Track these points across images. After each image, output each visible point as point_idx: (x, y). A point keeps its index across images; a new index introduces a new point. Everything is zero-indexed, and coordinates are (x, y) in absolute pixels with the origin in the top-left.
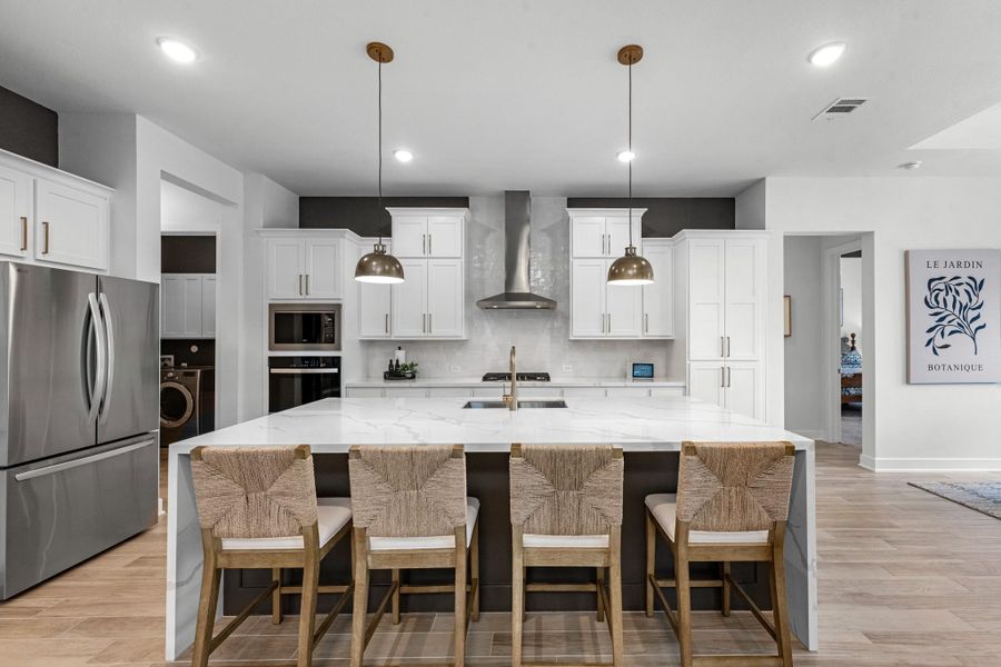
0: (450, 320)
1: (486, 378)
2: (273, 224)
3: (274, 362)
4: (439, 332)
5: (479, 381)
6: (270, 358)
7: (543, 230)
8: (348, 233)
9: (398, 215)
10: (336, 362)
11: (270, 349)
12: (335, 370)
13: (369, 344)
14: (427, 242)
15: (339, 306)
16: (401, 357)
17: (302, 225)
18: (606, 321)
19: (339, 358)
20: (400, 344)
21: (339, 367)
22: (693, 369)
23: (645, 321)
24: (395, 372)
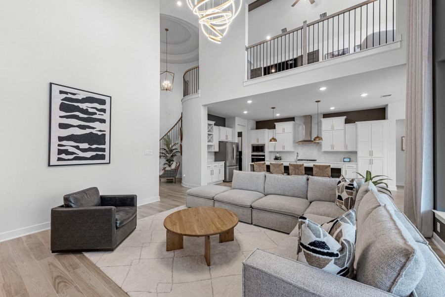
0: (289, 147)
2: (252, 129)
3: (252, 155)
4: (286, 150)
8: (267, 130)
9: (277, 124)
10: (264, 156)
11: (252, 153)
13: (271, 152)
14: (284, 130)
15: (265, 145)
16: (278, 155)
17: (257, 129)
18: (332, 147)
20: (277, 152)
22: (359, 159)
23: (346, 146)
24: (276, 158)
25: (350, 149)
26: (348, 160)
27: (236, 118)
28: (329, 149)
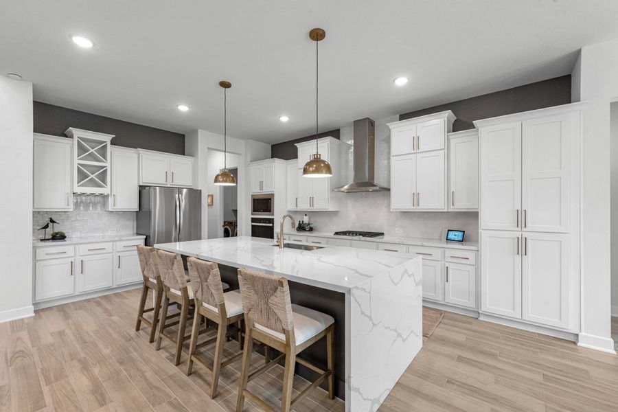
1: (336, 233)
3: (253, 220)
4: (317, 207)
5: (332, 235)
6: (252, 218)
7: (382, 140)
9: (301, 146)
10: (271, 221)
11: (252, 214)
12: (271, 225)
15: (273, 195)
16: (306, 219)
18: (416, 198)
19: (273, 219)
21: (273, 224)
22: (484, 236)
23: (451, 197)
24: (301, 228)
25: (461, 205)
26: (459, 236)
27: (200, 131)
28: (408, 206)
